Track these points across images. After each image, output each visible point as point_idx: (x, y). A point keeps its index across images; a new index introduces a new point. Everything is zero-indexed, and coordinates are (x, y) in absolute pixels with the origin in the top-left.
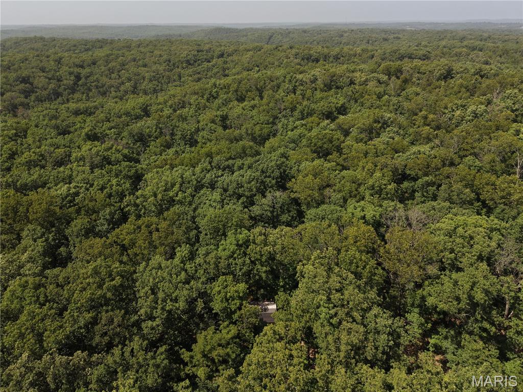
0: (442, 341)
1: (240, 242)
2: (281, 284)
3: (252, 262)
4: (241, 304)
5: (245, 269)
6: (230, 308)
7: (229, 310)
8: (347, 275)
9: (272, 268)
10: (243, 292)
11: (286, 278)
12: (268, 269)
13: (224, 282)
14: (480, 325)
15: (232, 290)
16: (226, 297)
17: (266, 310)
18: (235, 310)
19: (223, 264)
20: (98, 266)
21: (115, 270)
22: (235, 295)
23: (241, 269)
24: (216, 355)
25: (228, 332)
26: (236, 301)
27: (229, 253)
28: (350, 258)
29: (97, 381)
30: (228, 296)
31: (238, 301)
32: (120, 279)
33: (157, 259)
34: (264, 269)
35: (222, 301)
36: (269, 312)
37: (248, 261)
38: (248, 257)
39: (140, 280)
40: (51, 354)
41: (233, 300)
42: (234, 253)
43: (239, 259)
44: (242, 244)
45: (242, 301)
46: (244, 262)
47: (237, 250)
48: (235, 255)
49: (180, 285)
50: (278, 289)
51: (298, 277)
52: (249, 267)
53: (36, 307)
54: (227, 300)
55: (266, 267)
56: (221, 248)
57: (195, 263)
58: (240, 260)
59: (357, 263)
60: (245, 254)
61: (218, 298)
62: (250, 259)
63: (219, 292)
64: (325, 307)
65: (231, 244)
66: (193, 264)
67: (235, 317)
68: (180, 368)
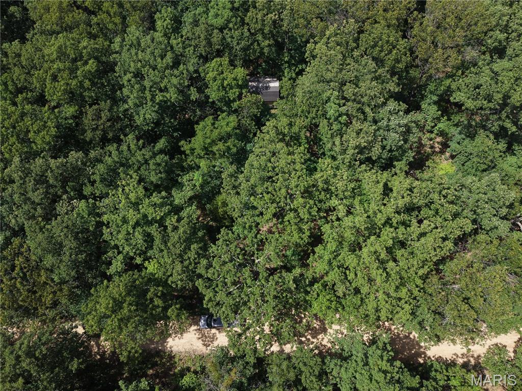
0: (451, 127)
1: (236, 5)
2: (286, 59)
3: (252, 34)
4: (241, 94)
5: (243, 43)
6: (228, 97)
7: (227, 99)
8: (367, 62)
9: (276, 41)
10: (242, 79)
11: (291, 50)
12: (272, 42)
13: (219, 66)
14: (501, 123)
15: (229, 77)
16: (222, 85)
17: (267, 88)
18: (234, 99)
19: (216, 37)
20: (61, 45)
21: (84, 51)
22: (233, 83)
23: (238, 44)
24: (217, 150)
25: (228, 123)
26: (234, 90)
27: (223, 20)
28: (374, 38)
29: (101, 181)
30: (225, 85)
31: (237, 90)
32: (94, 62)
33: (134, 32)
34: (267, 42)
35: (219, 90)
36: (271, 90)
37: (247, 34)
38: (246, 27)
39: (119, 63)
40: (43, 158)
41: (231, 88)
42: (229, 21)
43: (235, 30)
44: (239, 7)
45: (241, 90)
46: (242, 35)
47: (232, 17)
48: (231, 25)
49: (167, 72)
50: (282, 65)
51: (307, 57)
52: (248, 41)
53: (7, 104)
54: (224, 88)
55: (269, 39)
56: (211, 13)
57: (182, 36)
58: (236, 32)
59: (382, 46)
60: (243, 23)
61: (214, 86)
62: (249, 30)
63: (215, 79)
64: (335, 104)
65: (224, 8)
66: (180, 39)
67: (235, 105)
68: (182, 159)
